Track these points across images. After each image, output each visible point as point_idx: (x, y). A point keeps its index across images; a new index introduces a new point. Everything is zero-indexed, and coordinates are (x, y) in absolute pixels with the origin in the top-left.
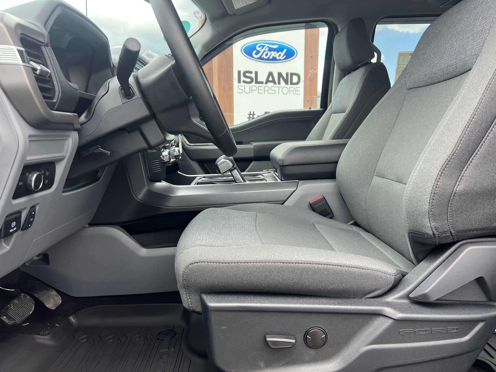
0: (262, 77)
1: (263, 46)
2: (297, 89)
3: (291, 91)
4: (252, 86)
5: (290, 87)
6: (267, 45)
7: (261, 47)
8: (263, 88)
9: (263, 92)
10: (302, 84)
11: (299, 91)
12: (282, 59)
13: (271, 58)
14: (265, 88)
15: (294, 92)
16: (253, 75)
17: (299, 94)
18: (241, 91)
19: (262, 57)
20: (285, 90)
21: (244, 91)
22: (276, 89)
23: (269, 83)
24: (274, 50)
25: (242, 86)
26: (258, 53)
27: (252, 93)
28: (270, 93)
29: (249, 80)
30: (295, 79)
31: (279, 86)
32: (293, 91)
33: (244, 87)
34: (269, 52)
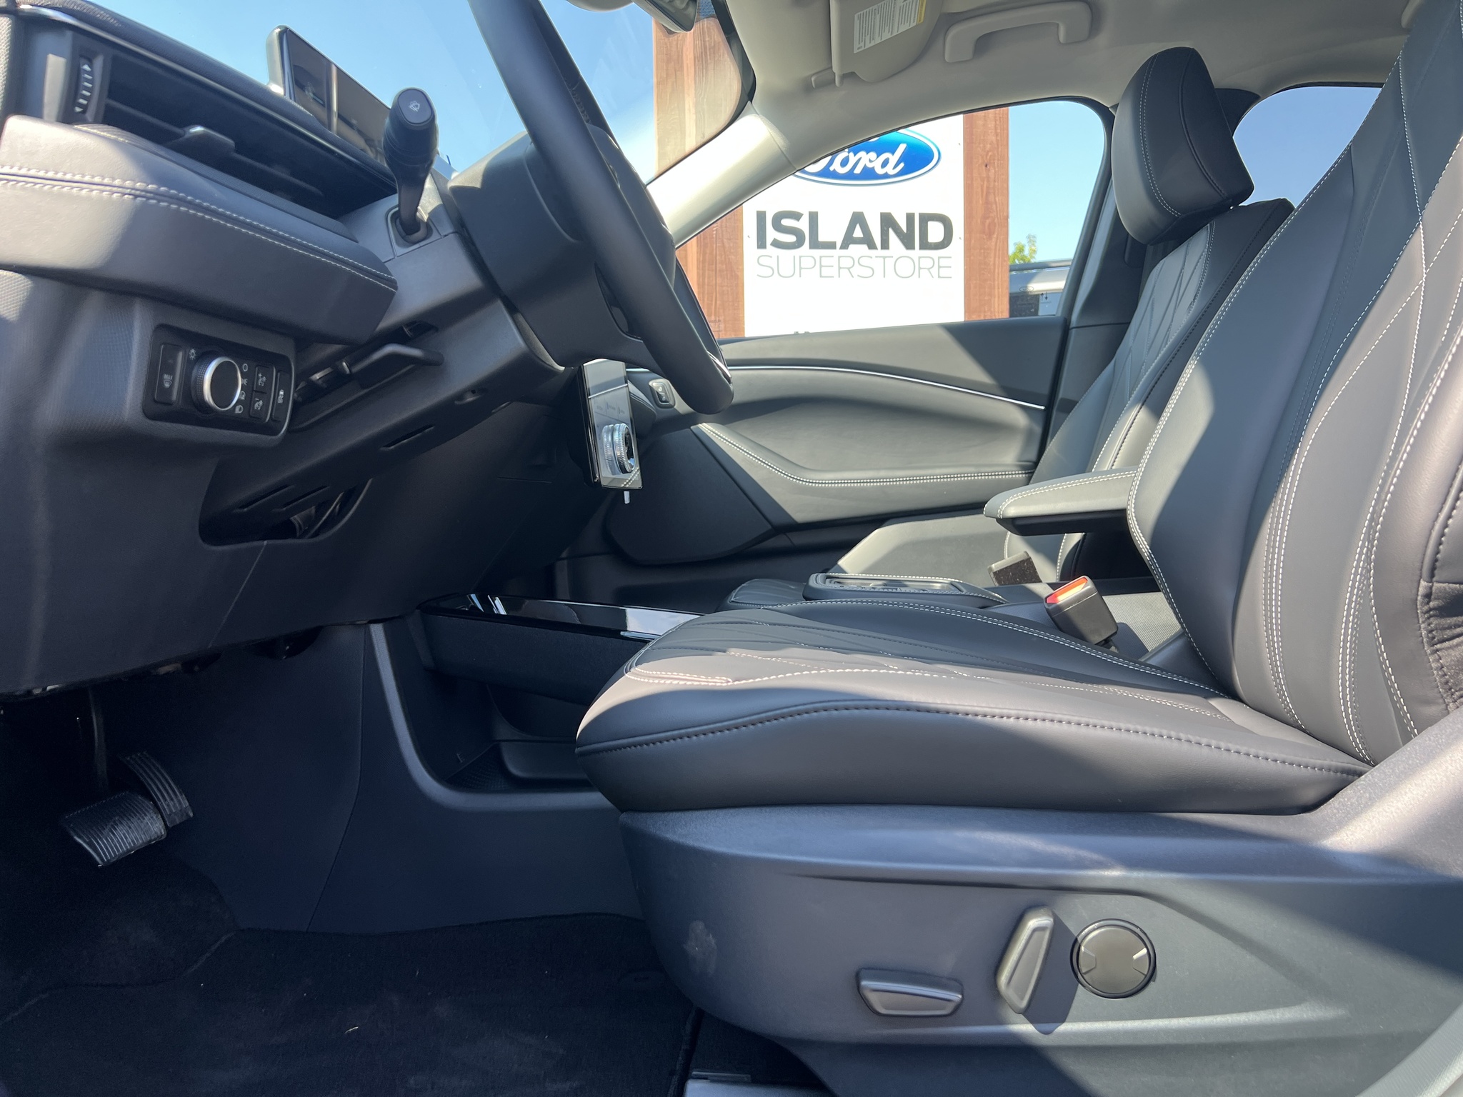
0: (832, 230)
2: (943, 262)
3: (924, 268)
4: (801, 257)
5: (920, 258)
8: (834, 261)
10: (957, 248)
11: (950, 267)
12: (892, 172)
13: (858, 170)
14: (842, 260)
15: (934, 271)
17: (950, 278)
18: (769, 272)
19: (832, 169)
20: (905, 267)
21: (776, 271)
22: (876, 263)
23: (851, 246)
25: (771, 258)
27: (801, 276)
28: (858, 275)
29: (791, 239)
30: (936, 232)
31: (885, 252)
32: (928, 269)
33: (775, 259)
34: (851, 155)
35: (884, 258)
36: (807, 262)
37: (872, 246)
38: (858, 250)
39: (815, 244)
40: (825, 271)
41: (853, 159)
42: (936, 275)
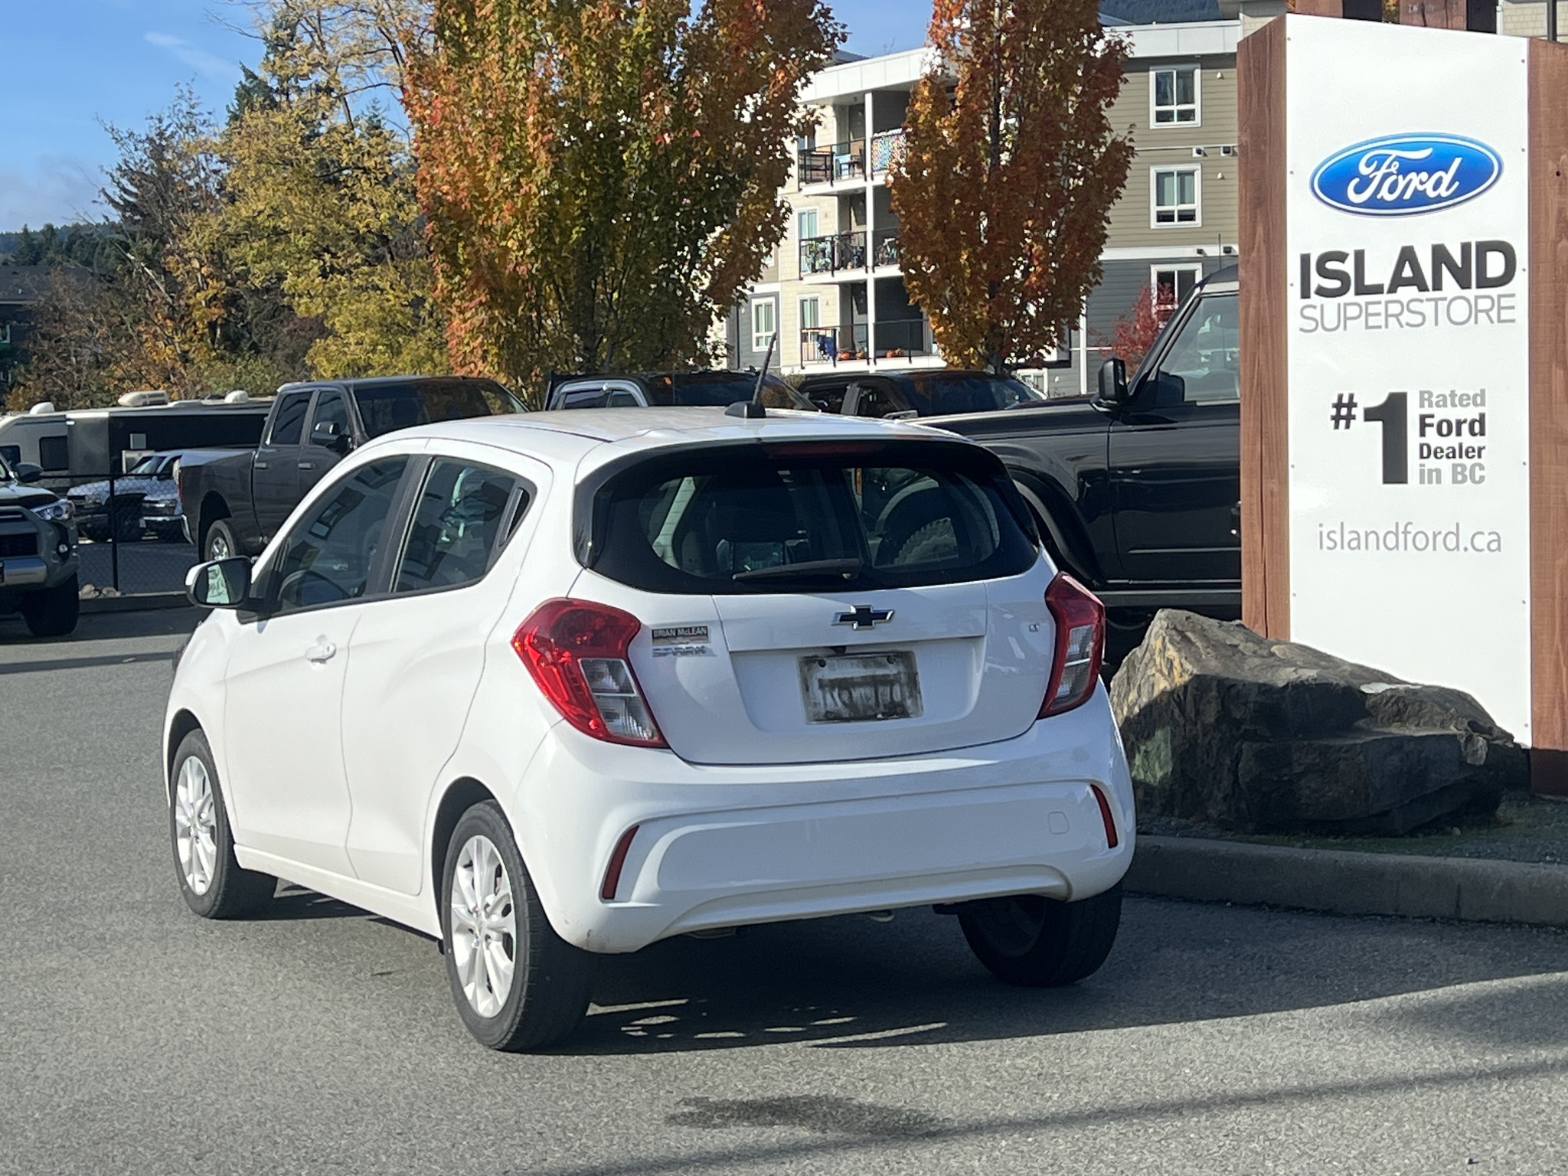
0: (1379, 272)
1: (1381, 159)
2: (1504, 302)
3: (1482, 311)
4: (1346, 305)
5: (1477, 298)
6: (1395, 153)
7: (1376, 163)
8: (1381, 308)
9: (1381, 321)
10: (1521, 281)
11: (1513, 308)
12: (1445, 194)
13: (1407, 196)
14: (1390, 305)
15: (1494, 314)
16: (1349, 267)
17: (1513, 321)
18: (1313, 325)
19: (1379, 197)
20: (1460, 310)
21: (1320, 323)
22: (1428, 308)
23: (1400, 289)
24: (1417, 167)
25: (1315, 308)
26: (1365, 183)
27: (1345, 329)
28: (1408, 324)
29: (1335, 284)
30: (1495, 264)
31: (1437, 294)
32: (1487, 312)
33: (1319, 308)
34: (1401, 177)
35: (1436, 300)
36: (1353, 311)
37: (1423, 288)
38: (1407, 293)
39: (1362, 289)
40: (1372, 321)
41: (1402, 184)
42: (1495, 319)
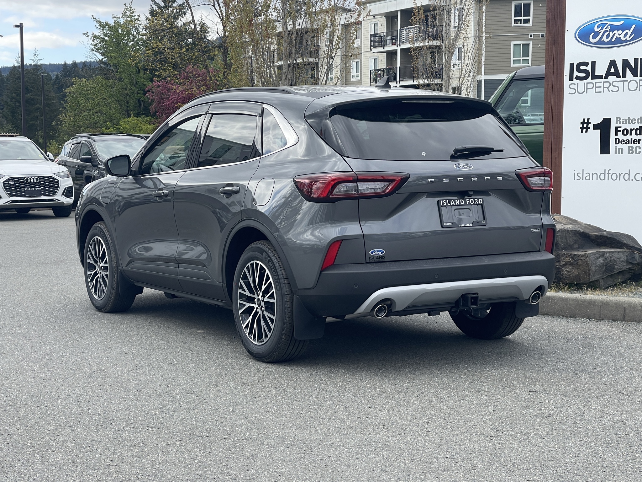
0: (601, 70)
1: (604, 25)
4: (587, 83)
5: (640, 80)
6: (609, 23)
7: (601, 26)
8: (601, 85)
12: (628, 39)
13: (613, 40)
14: (605, 83)
16: (589, 68)
18: (574, 91)
19: (602, 40)
20: (633, 85)
21: (577, 91)
22: (620, 85)
23: (609, 77)
24: (618, 28)
25: (575, 84)
26: (597, 34)
27: (587, 93)
28: (612, 91)
29: (584, 75)
31: (624, 79)
34: (611, 32)
36: (590, 86)
37: (618, 76)
38: (612, 78)
39: (594, 77)
40: (598, 90)
41: (611, 35)
